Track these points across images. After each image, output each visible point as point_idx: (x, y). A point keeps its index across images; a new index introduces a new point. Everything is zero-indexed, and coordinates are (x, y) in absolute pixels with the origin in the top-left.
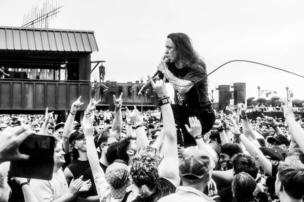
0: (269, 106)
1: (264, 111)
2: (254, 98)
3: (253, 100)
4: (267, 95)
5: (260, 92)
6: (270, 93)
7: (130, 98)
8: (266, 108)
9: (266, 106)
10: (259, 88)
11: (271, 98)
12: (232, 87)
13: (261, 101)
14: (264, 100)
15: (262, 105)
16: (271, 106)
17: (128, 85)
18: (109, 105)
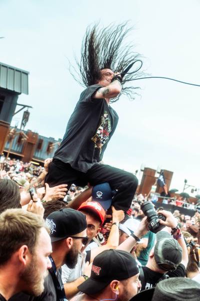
0: (191, 203)
1: (185, 207)
2: (177, 191)
3: (176, 193)
4: (192, 191)
5: (186, 186)
6: (196, 190)
7: (48, 154)
8: (188, 204)
9: (188, 202)
10: (186, 181)
11: (196, 195)
12: (158, 173)
13: (184, 196)
14: (188, 195)
15: (185, 200)
16: (193, 203)
17: (49, 141)
18: (23, 156)
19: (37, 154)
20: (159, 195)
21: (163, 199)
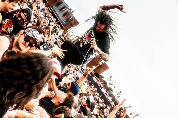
0: (105, 89)
1: (100, 88)
2: (104, 78)
3: (102, 78)
4: (110, 84)
5: (109, 79)
6: (112, 85)
7: (59, 11)
8: (103, 88)
9: (104, 87)
10: (111, 77)
11: (110, 87)
12: (102, 62)
13: (105, 83)
14: (107, 84)
15: (103, 85)
17: (65, 5)
18: (47, 2)
19: (54, 6)
20: (94, 73)
21: (94, 76)
